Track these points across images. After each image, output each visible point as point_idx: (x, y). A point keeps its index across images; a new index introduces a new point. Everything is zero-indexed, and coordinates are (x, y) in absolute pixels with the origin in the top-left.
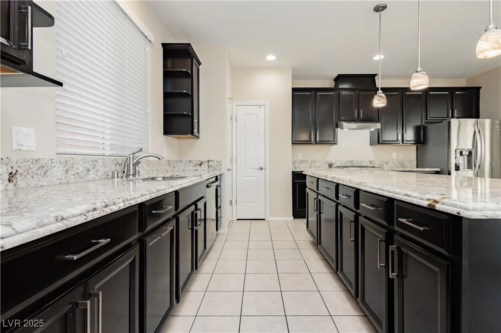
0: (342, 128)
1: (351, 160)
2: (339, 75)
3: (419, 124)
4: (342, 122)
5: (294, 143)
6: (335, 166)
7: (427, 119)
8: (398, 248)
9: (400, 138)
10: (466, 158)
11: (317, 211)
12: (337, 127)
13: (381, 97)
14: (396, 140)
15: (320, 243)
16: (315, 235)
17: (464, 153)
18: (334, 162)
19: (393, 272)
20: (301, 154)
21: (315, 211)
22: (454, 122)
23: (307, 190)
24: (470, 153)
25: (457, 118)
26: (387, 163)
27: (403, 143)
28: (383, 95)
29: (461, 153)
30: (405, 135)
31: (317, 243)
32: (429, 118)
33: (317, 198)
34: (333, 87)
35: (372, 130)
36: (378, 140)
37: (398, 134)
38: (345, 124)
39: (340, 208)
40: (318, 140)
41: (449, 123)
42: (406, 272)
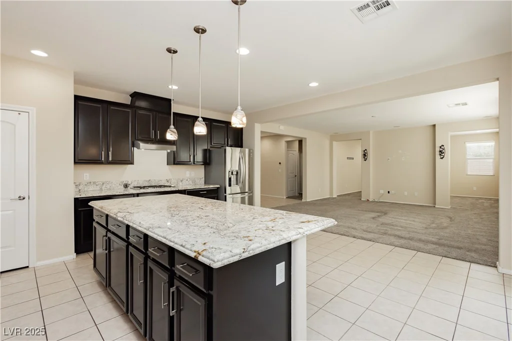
0: (138, 148)
1: (148, 180)
2: (135, 92)
3: (206, 148)
4: (139, 142)
5: (78, 161)
6: (131, 186)
7: (211, 145)
8: (177, 288)
9: (192, 160)
10: (235, 176)
11: (106, 250)
12: (133, 147)
13: (173, 132)
14: (189, 161)
15: (110, 285)
16: (104, 275)
17: (234, 173)
18: (130, 183)
19: (173, 310)
20: (88, 174)
21: (103, 250)
22: (228, 149)
23: (95, 224)
24: (237, 173)
25: (230, 146)
26: (182, 181)
27: (194, 163)
28: (175, 130)
29: (232, 173)
30: (196, 157)
31: (106, 283)
32: (212, 144)
33: (106, 236)
34: (129, 103)
35: (169, 151)
36: (174, 160)
37: (190, 156)
38: (142, 145)
39: (131, 249)
40: (110, 159)
41: (225, 150)
42: (183, 306)
